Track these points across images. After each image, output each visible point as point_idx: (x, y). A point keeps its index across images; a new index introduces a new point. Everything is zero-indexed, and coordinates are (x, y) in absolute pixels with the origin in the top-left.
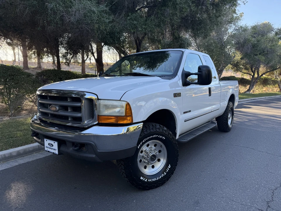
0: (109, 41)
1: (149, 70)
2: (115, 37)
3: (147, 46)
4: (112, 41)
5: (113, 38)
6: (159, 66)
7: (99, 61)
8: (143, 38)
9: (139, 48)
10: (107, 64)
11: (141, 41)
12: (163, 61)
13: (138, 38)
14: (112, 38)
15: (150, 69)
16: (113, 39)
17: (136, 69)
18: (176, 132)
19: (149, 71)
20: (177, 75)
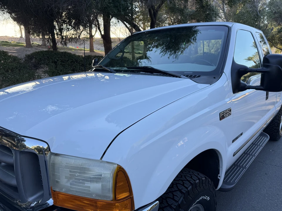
0: (112, 12)
1: (169, 53)
2: (121, 6)
3: (165, 17)
4: (116, 12)
5: (119, 8)
6: (184, 49)
7: (106, 37)
8: (159, 7)
9: (154, 20)
10: (120, 39)
11: (157, 11)
12: (188, 41)
13: (153, 7)
14: (117, 7)
15: (171, 52)
16: (118, 10)
17: (152, 50)
18: (218, 178)
19: (168, 56)
20: (222, 72)
